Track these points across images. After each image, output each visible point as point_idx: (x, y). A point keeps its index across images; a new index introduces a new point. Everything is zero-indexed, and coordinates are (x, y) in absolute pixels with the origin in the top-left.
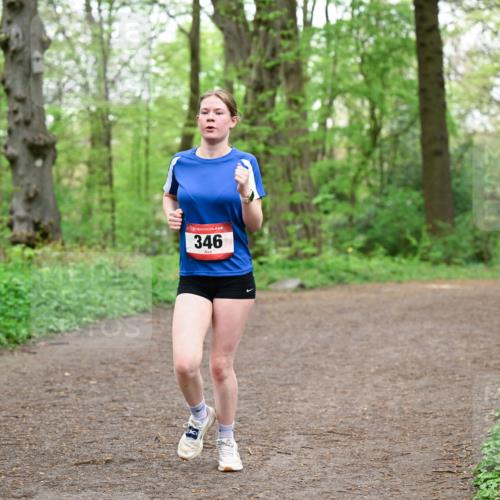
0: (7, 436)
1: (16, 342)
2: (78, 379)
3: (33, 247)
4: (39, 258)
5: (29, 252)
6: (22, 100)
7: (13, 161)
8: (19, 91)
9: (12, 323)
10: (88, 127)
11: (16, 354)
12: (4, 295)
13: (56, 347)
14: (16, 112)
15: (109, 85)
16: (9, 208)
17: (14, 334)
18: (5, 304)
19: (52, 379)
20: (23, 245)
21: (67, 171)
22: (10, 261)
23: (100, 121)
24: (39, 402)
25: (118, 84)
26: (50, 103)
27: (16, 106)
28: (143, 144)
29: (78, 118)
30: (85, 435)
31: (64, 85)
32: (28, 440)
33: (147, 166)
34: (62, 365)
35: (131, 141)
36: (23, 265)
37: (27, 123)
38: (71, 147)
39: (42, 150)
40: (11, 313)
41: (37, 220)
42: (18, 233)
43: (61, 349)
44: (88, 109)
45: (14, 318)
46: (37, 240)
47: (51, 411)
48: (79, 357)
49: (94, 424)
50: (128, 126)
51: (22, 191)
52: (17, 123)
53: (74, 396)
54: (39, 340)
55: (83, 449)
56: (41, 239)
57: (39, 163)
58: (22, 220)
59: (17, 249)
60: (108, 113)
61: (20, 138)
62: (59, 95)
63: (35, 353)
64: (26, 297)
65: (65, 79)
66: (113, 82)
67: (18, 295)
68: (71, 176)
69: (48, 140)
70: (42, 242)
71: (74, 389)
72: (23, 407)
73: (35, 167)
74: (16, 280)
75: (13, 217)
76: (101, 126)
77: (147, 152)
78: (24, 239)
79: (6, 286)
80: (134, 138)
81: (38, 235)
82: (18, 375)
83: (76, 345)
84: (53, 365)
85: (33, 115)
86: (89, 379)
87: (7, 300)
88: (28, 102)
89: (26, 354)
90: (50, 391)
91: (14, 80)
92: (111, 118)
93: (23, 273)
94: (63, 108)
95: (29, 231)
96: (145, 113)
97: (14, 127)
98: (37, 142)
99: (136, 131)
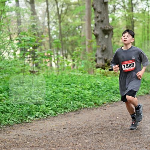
0: (95, 141)
1: (98, 105)
2: (122, 120)
3: (104, 69)
4: (107, 73)
5: (103, 71)
6: (100, 13)
7: (97, 36)
8: (99, 9)
9: (97, 98)
10: (125, 22)
11: (98, 110)
12: (93, 87)
13: (113, 107)
14: (98, 17)
15: (133, 6)
16: (95, 54)
17: (98, 102)
18: (94, 90)
19: (112, 120)
20: (101, 68)
21: (117, 40)
22: (96, 74)
23: (130, 20)
24: (107, 128)
25: (136, 5)
26: (110, 13)
27: (98, 15)
28: (146, 28)
29: (121, 19)
30: (125, 141)
31: (116, 6)
32: (103, 142)
33: (148, 37)
34: (116, 114)
35: (142, 27)
36: (100, 76)
37: (102, 21)
38: (119, 31)
39: (107, 32)
40: (96, 94)
41: (106, 58)
42: (99, 64)
43: (115, 108)
44: (125, 15)
45: (97, 96)
46: (106, 66)
47: (112, 131)
48: (122, 111)
49: (128, 137)
50: (141, 22)
51: (100, 47)
52: (98, 22)
53: (120, 126)
54: (107, 105)
55: (124, 146)
56: (107, 66)
57: (106, 37)
58: (100, 59)
59: (98, 70)
60: (133, 17)
61: (100, 27)
62: (114, 10)
63: (105, 109)
64: (102, 88)
65: (116, 4)
66: (135, 5)
67: (99, 87)
68: (119, 42)
69: (110, 27)
70: (108, 67)
71: (121, 123)
72: (101, 130)
73: (105, 38)
74: (98, 82)
75: (97, 57)
76: (130, 22)
77: (148, 32)
78: (101, 66)
79: (94, 84)
80: (143, 26)
81: (106, 64)
82: (99, 118)
83: (121, 107)
84: (112, 114)
85: (104, 18)
86: (126, 119)
87: (95, 89)
88: (102, 13)
89: (102, 110)
90: (111, 124)
91: (97, 5)
92: (134, 19)
93: (100, 79)
94: (115, 15)
95: (103, 63)
96: (147, 16)
97: (97, 23)
98: (106, 29)
99: (144, 23)
